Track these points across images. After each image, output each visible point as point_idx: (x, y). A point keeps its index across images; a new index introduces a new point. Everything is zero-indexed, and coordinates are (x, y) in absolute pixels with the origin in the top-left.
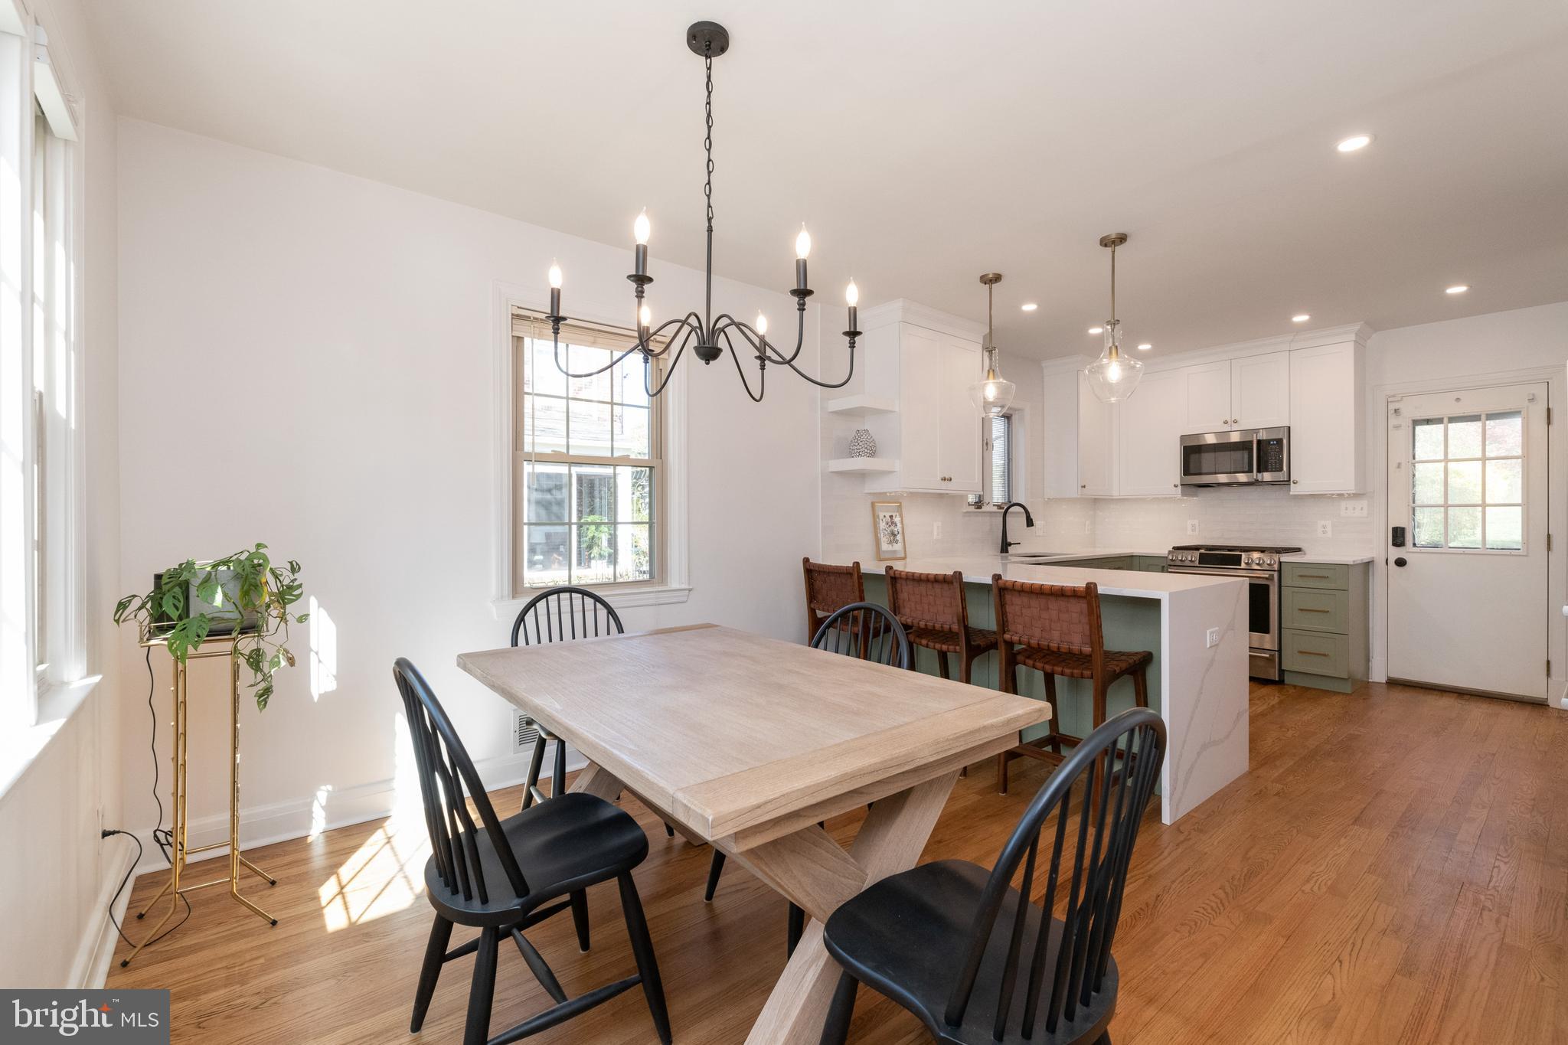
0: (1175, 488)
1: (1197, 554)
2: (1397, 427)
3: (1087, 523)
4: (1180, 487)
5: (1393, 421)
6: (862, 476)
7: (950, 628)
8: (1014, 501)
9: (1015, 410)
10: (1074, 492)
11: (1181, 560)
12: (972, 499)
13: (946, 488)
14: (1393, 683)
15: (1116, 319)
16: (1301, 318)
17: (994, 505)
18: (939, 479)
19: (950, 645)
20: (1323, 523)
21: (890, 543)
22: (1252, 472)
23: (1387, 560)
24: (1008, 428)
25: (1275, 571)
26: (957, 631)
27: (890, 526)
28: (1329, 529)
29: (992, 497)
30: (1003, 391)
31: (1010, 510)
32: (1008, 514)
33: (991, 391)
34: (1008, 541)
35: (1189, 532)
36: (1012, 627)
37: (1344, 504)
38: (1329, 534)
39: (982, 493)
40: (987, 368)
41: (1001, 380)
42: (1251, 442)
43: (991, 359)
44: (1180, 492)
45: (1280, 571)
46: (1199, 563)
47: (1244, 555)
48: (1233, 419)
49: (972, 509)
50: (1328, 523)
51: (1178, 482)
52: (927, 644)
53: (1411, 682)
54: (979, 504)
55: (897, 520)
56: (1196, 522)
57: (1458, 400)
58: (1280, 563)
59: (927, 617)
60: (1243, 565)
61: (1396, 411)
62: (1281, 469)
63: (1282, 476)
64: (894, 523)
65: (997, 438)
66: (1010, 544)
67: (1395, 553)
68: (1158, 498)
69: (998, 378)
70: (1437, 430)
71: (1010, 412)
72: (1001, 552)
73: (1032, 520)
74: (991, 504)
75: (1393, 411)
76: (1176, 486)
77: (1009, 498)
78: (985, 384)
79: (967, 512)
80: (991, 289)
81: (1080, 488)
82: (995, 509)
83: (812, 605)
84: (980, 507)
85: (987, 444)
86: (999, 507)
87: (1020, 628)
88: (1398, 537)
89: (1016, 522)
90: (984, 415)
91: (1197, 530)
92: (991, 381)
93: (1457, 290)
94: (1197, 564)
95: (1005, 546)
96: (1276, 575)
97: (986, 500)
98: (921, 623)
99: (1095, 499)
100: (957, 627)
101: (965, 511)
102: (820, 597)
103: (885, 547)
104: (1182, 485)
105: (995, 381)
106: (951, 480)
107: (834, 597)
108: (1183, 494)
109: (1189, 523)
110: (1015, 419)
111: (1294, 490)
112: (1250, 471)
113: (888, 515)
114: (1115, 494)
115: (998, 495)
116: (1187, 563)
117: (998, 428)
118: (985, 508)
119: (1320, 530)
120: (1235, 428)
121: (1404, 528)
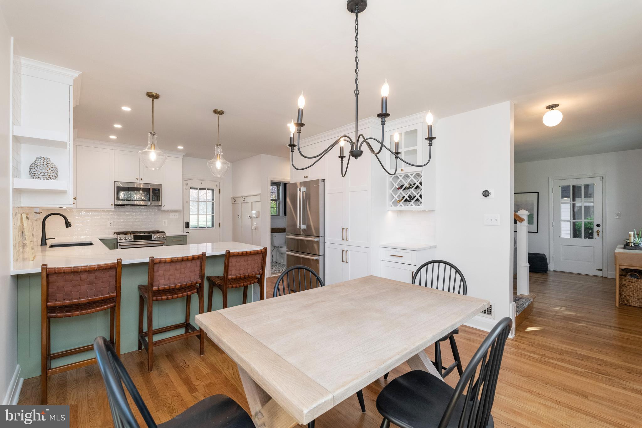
1: (132, 235)
2: (186, 189)
4: (114, 205)
5: (185, 187)
11: (125, 240)
16: (180, 147)
20: (164, 221)
22: (150, 201)
23: (185, 232)
25: (165, 240)
28: (166, 223)
31: (49, 217)
34: (46, 237)
35: (108, 227)
37: (171, 214)
38: (167, 225)
42: (149, 189)
44: (114, 208)
47: (153, 235)
48: (141, 178)
50: (166, 221)
51: (113, 203)
56: (112, 221)
57: (201, 183)
58: (166, 237)
60: (153, 239)
61: (187, 183)
62: (159, 201)
63: (160, 203)
66: (47, 239)
67: (186, 230)
68: (105, 210)
70: (196, 191)
72: (42, 245)
73: (70, 223)
76: (112, 205)
88: (187, 225)
91: (112, 225)
94: (133, 240)
95: (44, 241)
109: (109, 222)
111: (163, 208)
112: (148, 200)
116: (128, 240)
119: (163, 223)
120: (141, 182)
121: (188, 222)
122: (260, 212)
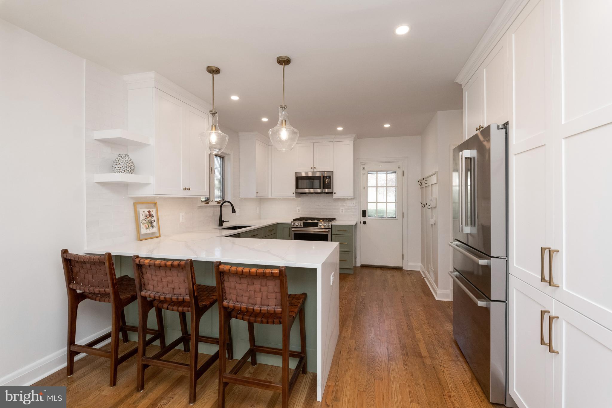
0: (293, 194)
1: (302, 222)
2: (364, 174)
3: (258, 208)
4: (295, 194)
5: (363, 172)
6: (125, 186)
7: (184, 299)
8: (226, 199)
9: (226, 154)
10: (253, 196)
11: (297, 225)
12: (203, 199)
13: (187, 194)
14: (363, 266)
15: (285, 105)
16: (340, 129)
17: (215, 202)
18: (182, 188)
19: (184, 307)
20: (341, 208)
21: (148, 228)
22: (321, 189)
23: (361, 222)
24: (223, 163)
25: (330, 228)
26: (189, 300)
27: (148, 218)
28: (344, 211)
29: (214, 197)
30: (221, 140)
31: (224, 204)
32: (222, 207)
33: (214, 138)
34: (223, 220)
35: (297, 212)
36: (228, 296)
37: (348, 202)
38: (344, 213)
39: (208, 197)
40: (211, 123)
41: (220, 132)
42: (321, 176)
43: (213, 119)
44: (295, 196)
45: (331, 229)
46: (303, 226)
47: (319, 222)
48: (314, 167)
49: (203, 204)
50: (343, 208)
51: (294, 192)
52: (168, 307)
53: (367, 265)
54: (207, 201)
55: (154, 213)
56: (300, 208)
57: (380, 166)
58: (331, 225)
59: (166, 291)
60: (319, 227)
61: (364, 168)
62: (330, 188)
63: (330, 190)
64: (150, 215)
65: (216, 168)
66: (224, 222)
67: (363, 219)
68: (285, 198)
69: (218, 130)
71: (223, 155)
72: (219, 226)
73: (235, 209)
74: (214, 201)
75: (363, 168)
76: (293, 193)
77: (223, 198)
78: (211, 132)
79: (200, 206)
80: (213, 76)
81: (256, 193)
82: (216, 204)
83: (71, 286)
84: (208, 203)
85: (211, 170)
86: (218, 202)
87: (234, 297)
88: (364, 213)
89: (226, 210)
90: (209, 152)
91: (300, 211)
92: (214, 131)
93: (387, 126)
95: (221, 223)
96: (330, 230)
97: (211, 199)
98: (161, 296)
99: (261, 198)
100: (188, 298)
101: (199, 206)
102: (78, 279)
103: (144, 231)
104: (296, 193)
105: (216, 132)
106: (190, 189)
107: (91, 279)
108: (296, 197)
109: (298, 208)
110: (226, 158)
111: (335, 196)
112: (320, 188)
113: (146, 211)
114: (270, 196)
115: (217, 196)
116: (299, 226)
117: (217, 162)
118: (211, 204)
119: (341, 211)
120: (315, 170)
121: (365, 210)
122: (437, 199)
